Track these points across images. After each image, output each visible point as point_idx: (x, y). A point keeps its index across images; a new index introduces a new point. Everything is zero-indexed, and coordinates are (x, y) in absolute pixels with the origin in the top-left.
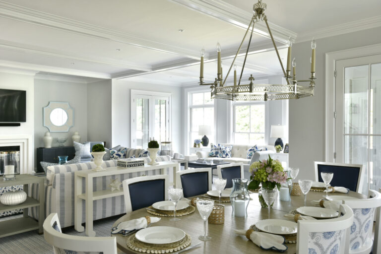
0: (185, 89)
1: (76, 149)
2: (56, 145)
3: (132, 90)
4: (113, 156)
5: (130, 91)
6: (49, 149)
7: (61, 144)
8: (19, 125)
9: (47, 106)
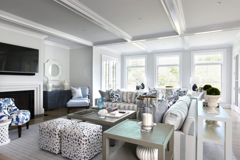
0: (125, 57)
1: (72, 92)
2: (54, 89)
3: (102, 55)
4: (113, 97)
5: (101, 55)
6: (50, 92)
7: (56, 88)
8: (34, 74)
9: (47, 62)
